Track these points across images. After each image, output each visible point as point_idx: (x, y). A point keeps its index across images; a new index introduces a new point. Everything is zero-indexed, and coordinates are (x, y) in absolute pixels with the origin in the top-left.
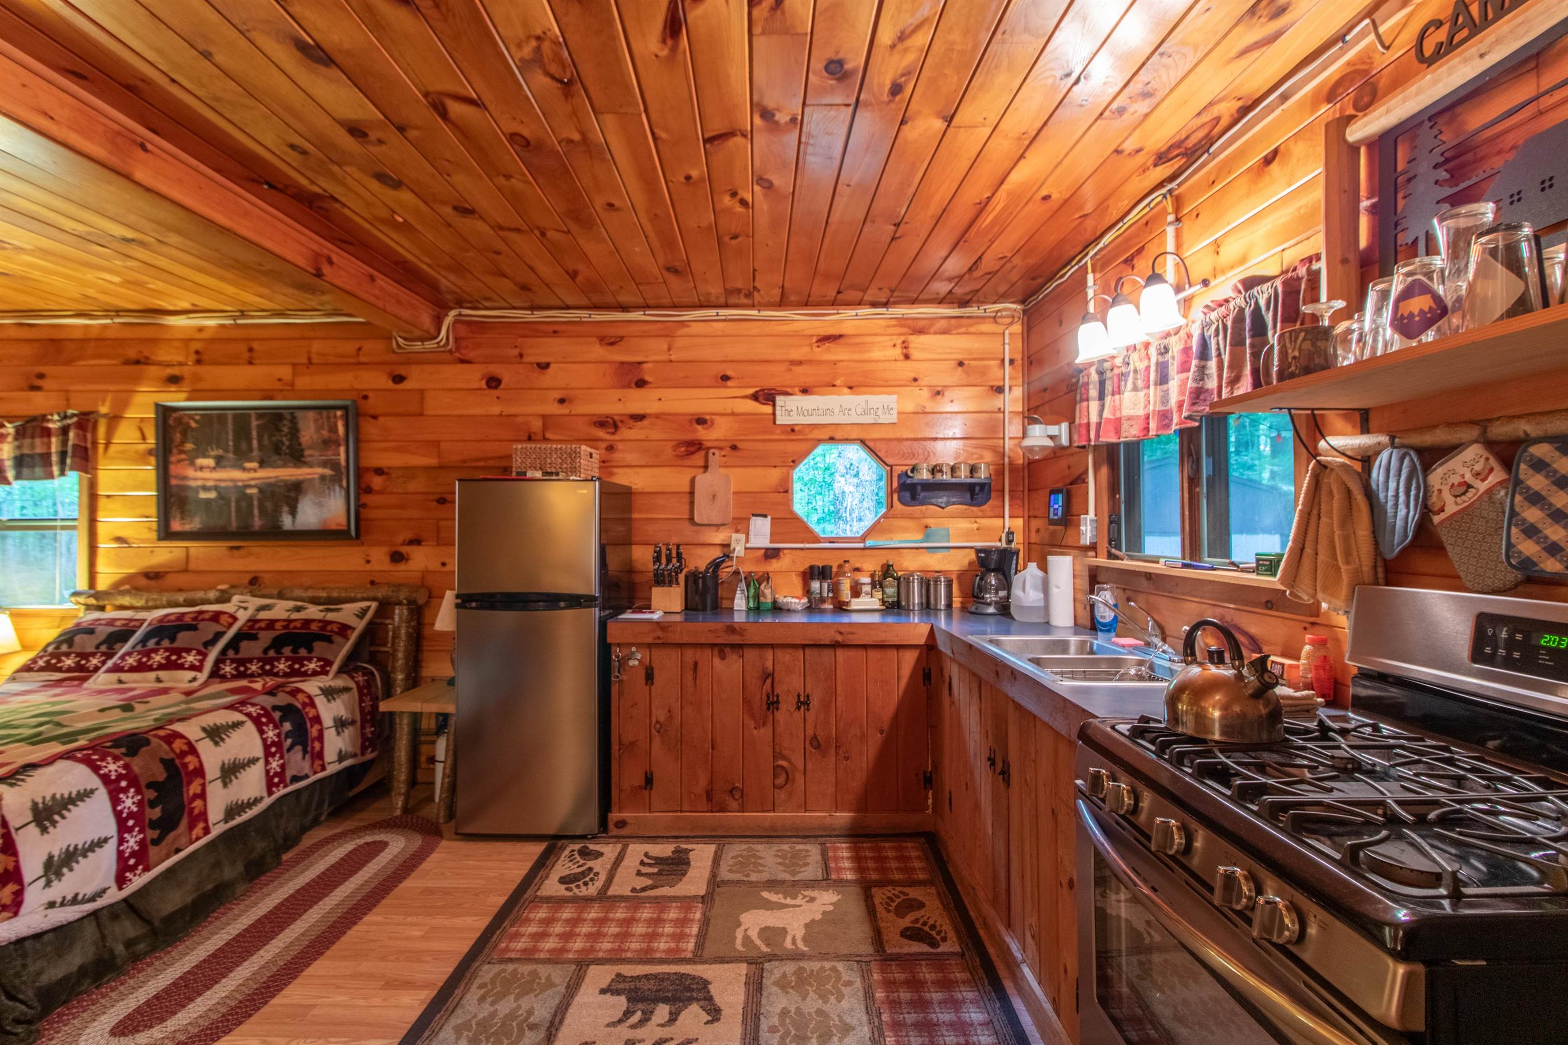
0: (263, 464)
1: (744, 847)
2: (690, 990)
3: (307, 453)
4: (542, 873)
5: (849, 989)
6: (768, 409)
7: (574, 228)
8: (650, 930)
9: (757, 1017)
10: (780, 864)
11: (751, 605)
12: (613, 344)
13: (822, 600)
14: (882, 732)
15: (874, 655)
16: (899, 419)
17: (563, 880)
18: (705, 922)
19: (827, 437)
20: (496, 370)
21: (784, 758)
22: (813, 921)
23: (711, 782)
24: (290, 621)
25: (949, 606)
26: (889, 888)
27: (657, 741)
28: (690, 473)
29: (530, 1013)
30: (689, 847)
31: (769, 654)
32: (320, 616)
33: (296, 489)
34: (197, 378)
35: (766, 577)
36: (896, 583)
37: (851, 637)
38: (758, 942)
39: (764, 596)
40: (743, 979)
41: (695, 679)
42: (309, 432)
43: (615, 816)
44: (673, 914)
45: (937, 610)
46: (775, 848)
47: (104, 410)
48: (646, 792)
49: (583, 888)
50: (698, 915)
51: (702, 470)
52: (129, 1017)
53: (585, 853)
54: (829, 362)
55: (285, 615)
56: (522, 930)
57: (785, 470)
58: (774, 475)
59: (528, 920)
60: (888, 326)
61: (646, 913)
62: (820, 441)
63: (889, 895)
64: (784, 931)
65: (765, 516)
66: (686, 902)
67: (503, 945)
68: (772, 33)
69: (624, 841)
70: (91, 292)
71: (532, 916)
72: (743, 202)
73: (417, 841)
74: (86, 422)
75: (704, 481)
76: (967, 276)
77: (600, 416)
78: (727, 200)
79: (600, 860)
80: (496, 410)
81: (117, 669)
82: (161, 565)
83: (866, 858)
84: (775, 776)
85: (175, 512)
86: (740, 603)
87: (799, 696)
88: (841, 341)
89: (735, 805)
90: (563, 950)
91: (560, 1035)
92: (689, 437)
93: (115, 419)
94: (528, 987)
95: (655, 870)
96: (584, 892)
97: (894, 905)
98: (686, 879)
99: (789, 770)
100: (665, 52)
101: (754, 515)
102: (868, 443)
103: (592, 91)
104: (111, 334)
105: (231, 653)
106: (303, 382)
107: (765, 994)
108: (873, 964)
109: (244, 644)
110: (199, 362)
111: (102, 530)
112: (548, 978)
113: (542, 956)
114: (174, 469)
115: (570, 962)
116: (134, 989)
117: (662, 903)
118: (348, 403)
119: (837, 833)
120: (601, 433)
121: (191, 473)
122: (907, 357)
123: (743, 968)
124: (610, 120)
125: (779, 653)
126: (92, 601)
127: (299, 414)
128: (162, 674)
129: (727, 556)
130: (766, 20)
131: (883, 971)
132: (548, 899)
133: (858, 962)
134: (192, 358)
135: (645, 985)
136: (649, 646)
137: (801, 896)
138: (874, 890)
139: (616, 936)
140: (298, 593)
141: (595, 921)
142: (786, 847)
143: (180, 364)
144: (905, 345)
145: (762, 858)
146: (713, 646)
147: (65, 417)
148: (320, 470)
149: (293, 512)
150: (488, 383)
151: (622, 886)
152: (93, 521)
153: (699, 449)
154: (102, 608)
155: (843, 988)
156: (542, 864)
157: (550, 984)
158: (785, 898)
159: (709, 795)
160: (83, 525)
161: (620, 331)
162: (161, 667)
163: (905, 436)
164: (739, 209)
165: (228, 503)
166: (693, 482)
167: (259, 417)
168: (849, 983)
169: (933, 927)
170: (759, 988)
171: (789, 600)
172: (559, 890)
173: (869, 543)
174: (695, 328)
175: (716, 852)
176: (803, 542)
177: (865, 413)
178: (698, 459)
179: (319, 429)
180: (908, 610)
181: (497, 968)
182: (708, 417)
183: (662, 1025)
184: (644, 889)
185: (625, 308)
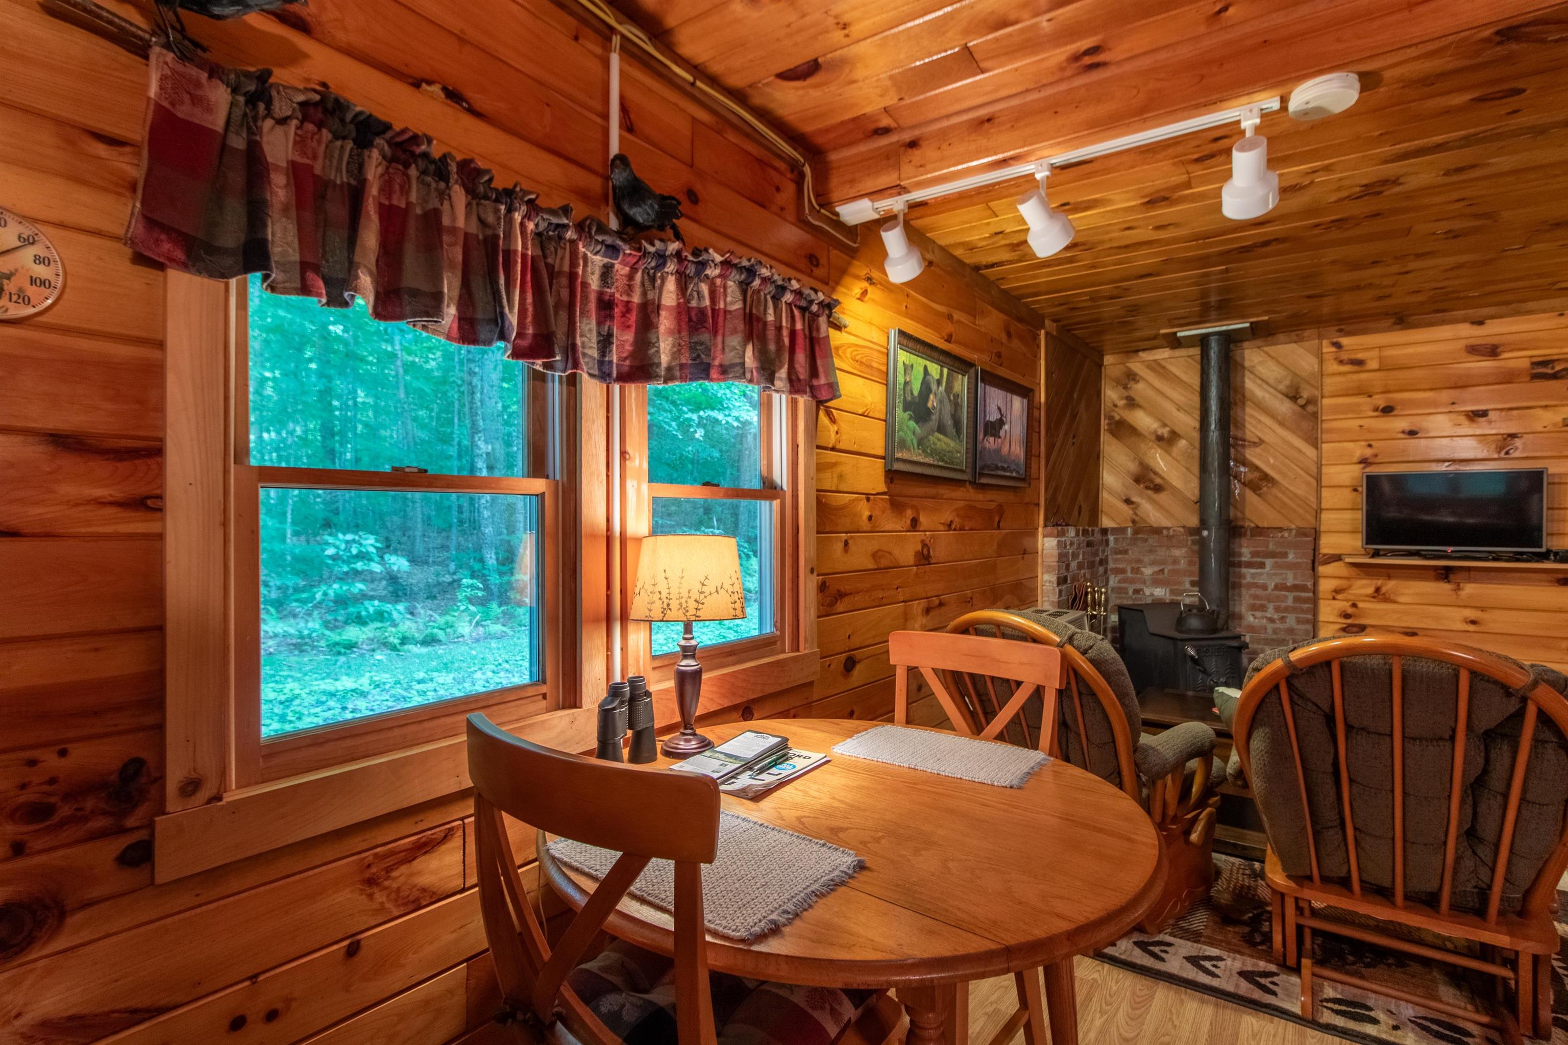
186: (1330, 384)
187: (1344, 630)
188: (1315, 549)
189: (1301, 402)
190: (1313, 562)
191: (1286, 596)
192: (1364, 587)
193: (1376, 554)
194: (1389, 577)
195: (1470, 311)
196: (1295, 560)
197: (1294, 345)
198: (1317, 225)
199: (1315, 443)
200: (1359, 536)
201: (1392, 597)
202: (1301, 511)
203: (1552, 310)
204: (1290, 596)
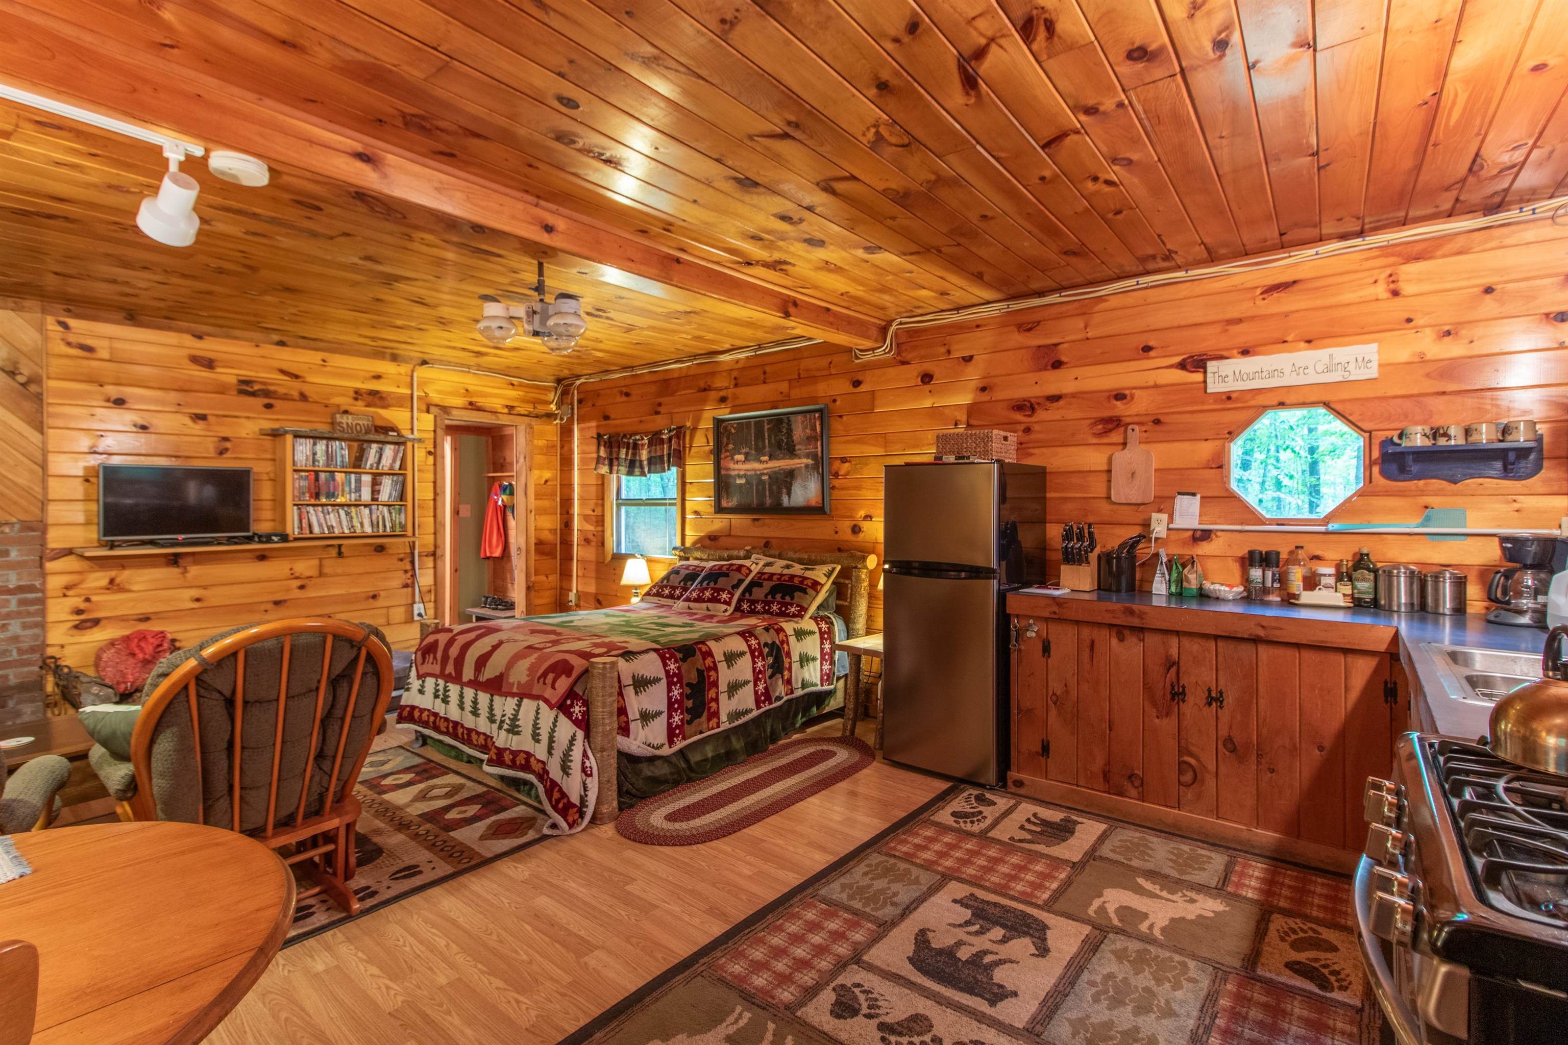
0: (771, 457)
1: (1137, 835)
2: (1029, 927)
3: (797, 447)
4: (940, 804)
5: (1191, 985)
6: (1198, 377)
7: (962, 240)
8: (1013, 873)
9: (1081, 969)
10: (1171, 860)
11: (1173, 589)
12: (1029, 330)
13: (1265, 591)
14: (1321, 748)
15: (1307, 655)
16: (1380, 373)
17: (954, 814)
18: (1067, 883)
19: (1275, 403)
20: (928, 367)
21: (1191, 755)
22: (1183, 919)
23: (1108, 763)
24: (782, 575)
25: (1460, 609)
26: (1298, 921)
27: (1053, 712)
28: (1108, 451)
29: (895, 894)
30: (1080, 820)
31: (1174, 641)
32: (800, 573)
33: (791, 475)
34: (735, 397)
35: (1191, 561)
36: (1372, 576)
37: (1278, 633)
38: (1112, 915)
39: (1188, 581)
40: (1083, 937)
41: (1092, 658)
42: (799, 431)
43: (1013, 775)
44: (1039, 868)
45: (1437, 614)
46: (1173, 845)
47: (688, 424)
48: (1043, 760)
49: (969, 825)
50: (1063, 876)
51: (1121, 447)
52: (674, 812)
53: (980, 799)
54: (1277, 314)
55: (779, 571)
56: (910, 839)
57: (1218, 443)
58: (1205, 450)
59: (917, 834)
60: (1367, 259)
61: (1015, 859)
62: (1265, 408)
63: (1293, 926)
64: (1145, 916)
65: (1194, 494)
66: (1057, 863)
67: (892, 845)
68: (1056, 54)
69: (1019, 799)
70: (679, 346)
71: (921, 832)
72: (1109, 183)
73: (857, 757)
74: (680, 432)
75: (1122, 458)
76: (1471, 180)
77: (1018, 400)
78: (1090, 186)
79: (991, 808)
80: (927, 403)
81: (688, 600)
82: (718, 531)
83: (1282, 884)
84: (1181, 772)
85: (724, 495)
86: (1160, 587)
87: (1209, 691)
88: (1296, 287)
89: (1134, 792)
90: (935, 863)
91: (911, 916)
92: (1106, 414)
93: (694, 429)
94: (901, 877)
95: (1039, 829)
96: (969, 827)
97: (1294, 937)
98: (1064, 844)
99: (1198, 771)
100: (973, 100)
101: (1179, 493)
102: (1333, 406)
103: (929, 144)
104: (692, 372)
105: (747, 595)
106: (796, 393)
107: (1098, 955)
108: (1231, 976)
109: (755, 590)
110: (736, 385)
111: (688, 505)
112: (917, 878)
113: (918, 861)
114: (723, 463)
115: (937, 872)
116: (679, 799)
117: (1035, 856)
118: (822, 406)
119: (1257, 851)
120: (1019, 417)
121: (732, 466)
122: (1395, 293)
123: (1086, 929)
124: (951, 158)
125: (1186, 642)
126: (682, 554)
127: (792, 418)
128: (710, 605)
129: (1145, 536)
130: (1047, 47)
131: (1240, 985)
132: (937, 824)
133: (1215, 968)
134: (733, 382)
135: (991, 910)
136: (1046, 620)
137: (1180, 894)
138: (1275, 916)
139: (983, 867)
140: (791, 554)
141: (969, 851)
142: (1186, 848)
143: (727, 388)
144: (1392, 279)
145: (1152, 849)
146: (1111, 626)
147: (670, 431)
148: (805, 461)
149: (789, 494)
150: (922, 381)
151: (1002, 833)
152: (683, 500)
153: (1118, 426)
154: (688, 559)
155: (1184, 982)
156: (942, 798)
157: (917, 881)
158: (1161, 890)
159: (1106, 776)
160: (679, 502)
161: (1036, 317)
162: (710, 600)
163: (1391, 393)
164: (1107, 189)
165: (752, 486)
166: (1110, 461)
167: (769, 422)
168: (1193, 981)
169: (1336, 973)
170: (1095, 949)
171: (1217, 587)
172: (950, 821)
173: (1332, 527)
174: (1113, 302)
175: (1105, 832)
176: (1242, 524)
177: (1328, 370)
178: (1116, 437)
179: (805, 428)
180: (1391, 611)
181: (883, 858)
182: (1127, 392)
183: (993, 942)
184: (1021, 841)
185: (1040, 294)
186: (56, 365)
187: (76, 627)
188: (43, 544)
189: (21, 379)
190: (41, 558)
191: (8, 601)
192: (98, 579)
193: (112, 546)
194: (123, 567)
195: (192, 325)
196: (20, 559)
197: (11, 313)
198: (116, 223)
199: (40, 427)
200: (95, 528)
201: (127, 586)
202: (23, 502)
203: (251, 340)
204: (13, 600)
